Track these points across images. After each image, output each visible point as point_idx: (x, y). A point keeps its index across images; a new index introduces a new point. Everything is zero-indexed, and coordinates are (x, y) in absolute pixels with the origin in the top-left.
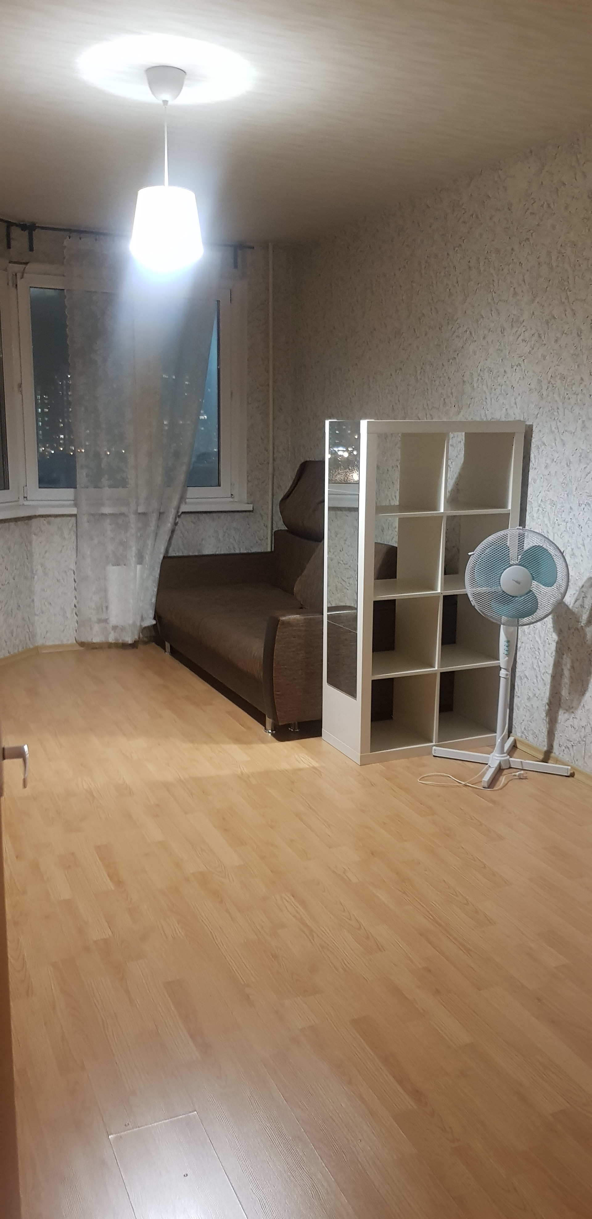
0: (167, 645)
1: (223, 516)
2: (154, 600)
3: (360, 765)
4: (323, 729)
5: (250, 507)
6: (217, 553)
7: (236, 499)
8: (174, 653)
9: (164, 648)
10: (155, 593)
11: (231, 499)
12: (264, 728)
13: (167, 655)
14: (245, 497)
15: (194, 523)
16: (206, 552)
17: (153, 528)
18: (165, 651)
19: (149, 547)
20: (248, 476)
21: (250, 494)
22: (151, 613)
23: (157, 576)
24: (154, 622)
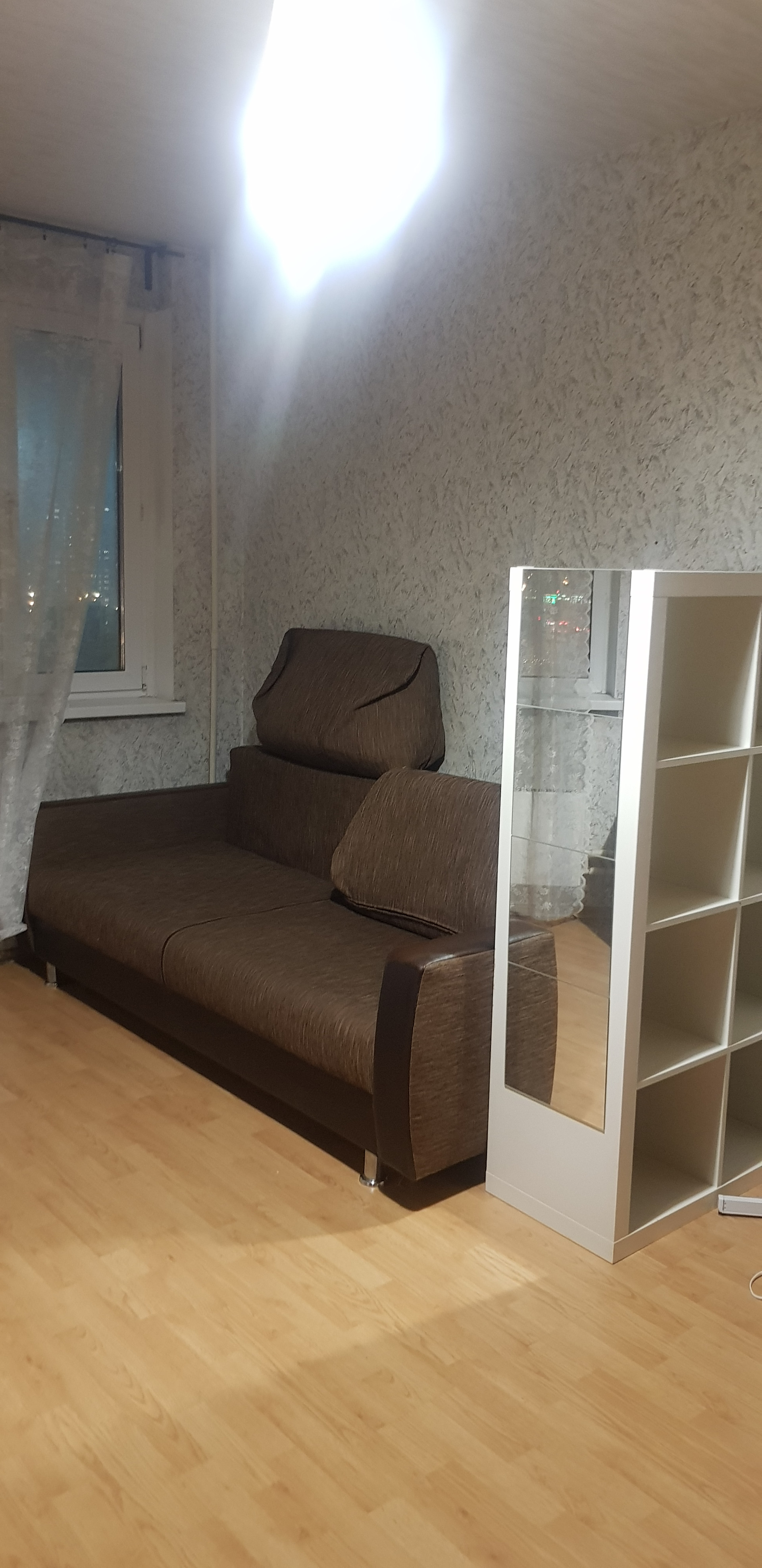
0: (51, 969)
1: (133, 724)
2: (23, 888)
3: (612, 1262)
4: (487, 1172)
5: (180, 707)
6: (124, 791)
7: (150, 692)
8: (64, 983)
9: (43, 974)
10: (25, 874)
11: (143, 694)
12: (358, 1175)
13: (52, 988)
14: (169, 689)
15: (83, 738)
16: (106, 790)
17: (17, 754)
18: (47, 982)
19: (11, 789)
20: (175, 654)
21: (180, 685)
22: (18, 912)
23: (30, 842)
24: (24, 928)
